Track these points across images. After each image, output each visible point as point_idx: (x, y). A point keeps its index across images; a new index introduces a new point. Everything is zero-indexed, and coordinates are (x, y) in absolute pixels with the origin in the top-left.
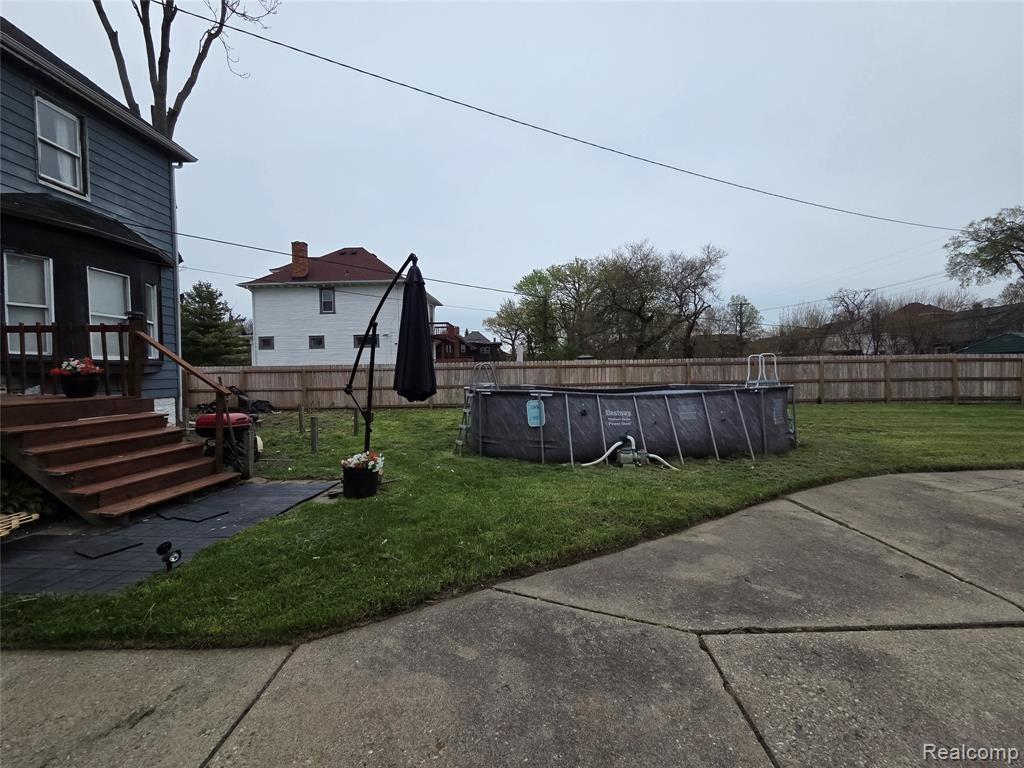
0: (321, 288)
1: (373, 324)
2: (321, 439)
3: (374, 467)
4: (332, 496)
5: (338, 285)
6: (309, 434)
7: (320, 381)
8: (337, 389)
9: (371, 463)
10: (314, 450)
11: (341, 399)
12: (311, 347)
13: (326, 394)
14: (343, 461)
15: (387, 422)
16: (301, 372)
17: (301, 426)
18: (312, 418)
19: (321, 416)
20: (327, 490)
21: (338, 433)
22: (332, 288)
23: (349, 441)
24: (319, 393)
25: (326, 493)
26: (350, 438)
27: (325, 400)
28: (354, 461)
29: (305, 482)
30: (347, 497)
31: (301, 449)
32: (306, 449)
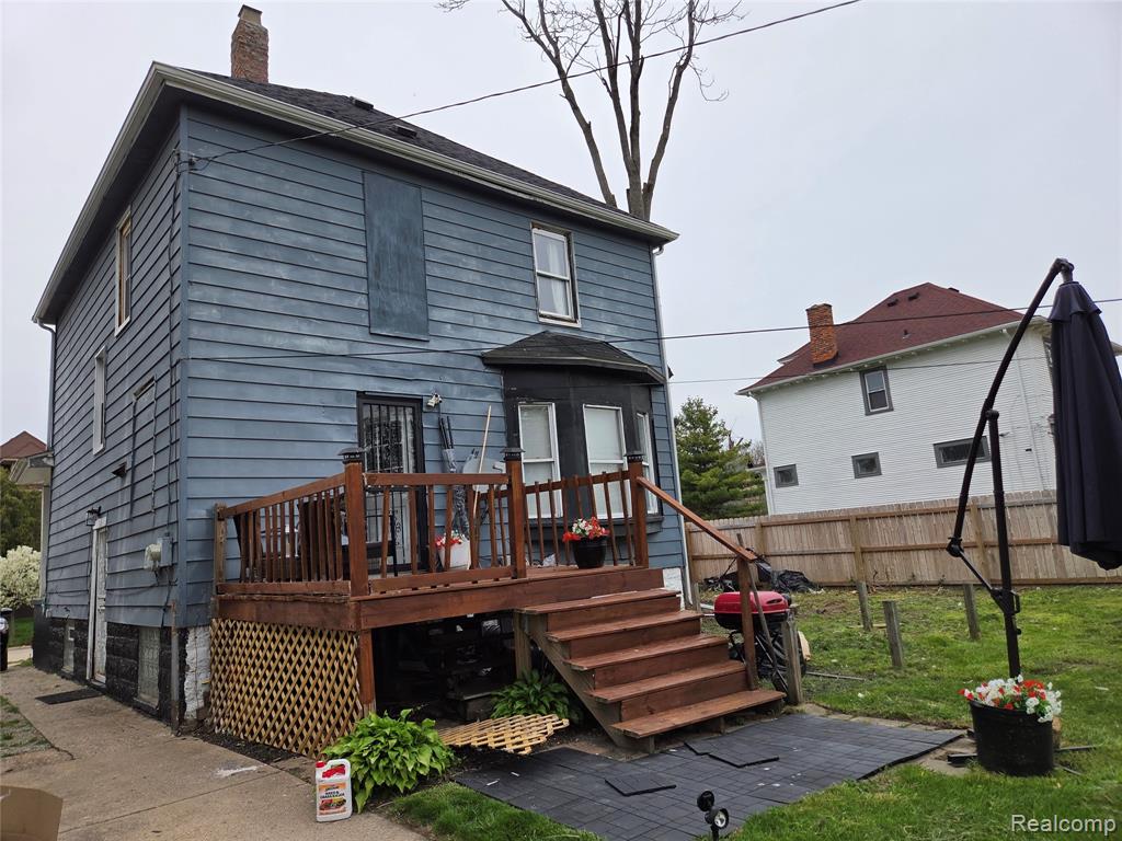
0: (863, 372)
1: (989, 415)
2: (907, 644)
3: (1040, 711)
4: (958, 762)
5: (892, 360)
6: (881, 632)
7: (883, 535)
8: (918, 549)
9: (1032, 703)
10: (897, 664)
11: (926, 568)
12: (858, 476)
13: (897, 559)
14: (967, 692)
15: (1040, 616)
16: (849, 520)
17: (864, 616)
18: (885, 603)
19: (897, 597)
20: (940, 747)
21: (937, 633)
22: (881, 368)
23: (962, 651)
24: (885, 556)
25: (940, 753)
26: (964, 644)
27: (897, 568)
28: (992, 691)
29: (895, 724)
30: (989, 769)
31: (872, 660)
32: (883, 661)
